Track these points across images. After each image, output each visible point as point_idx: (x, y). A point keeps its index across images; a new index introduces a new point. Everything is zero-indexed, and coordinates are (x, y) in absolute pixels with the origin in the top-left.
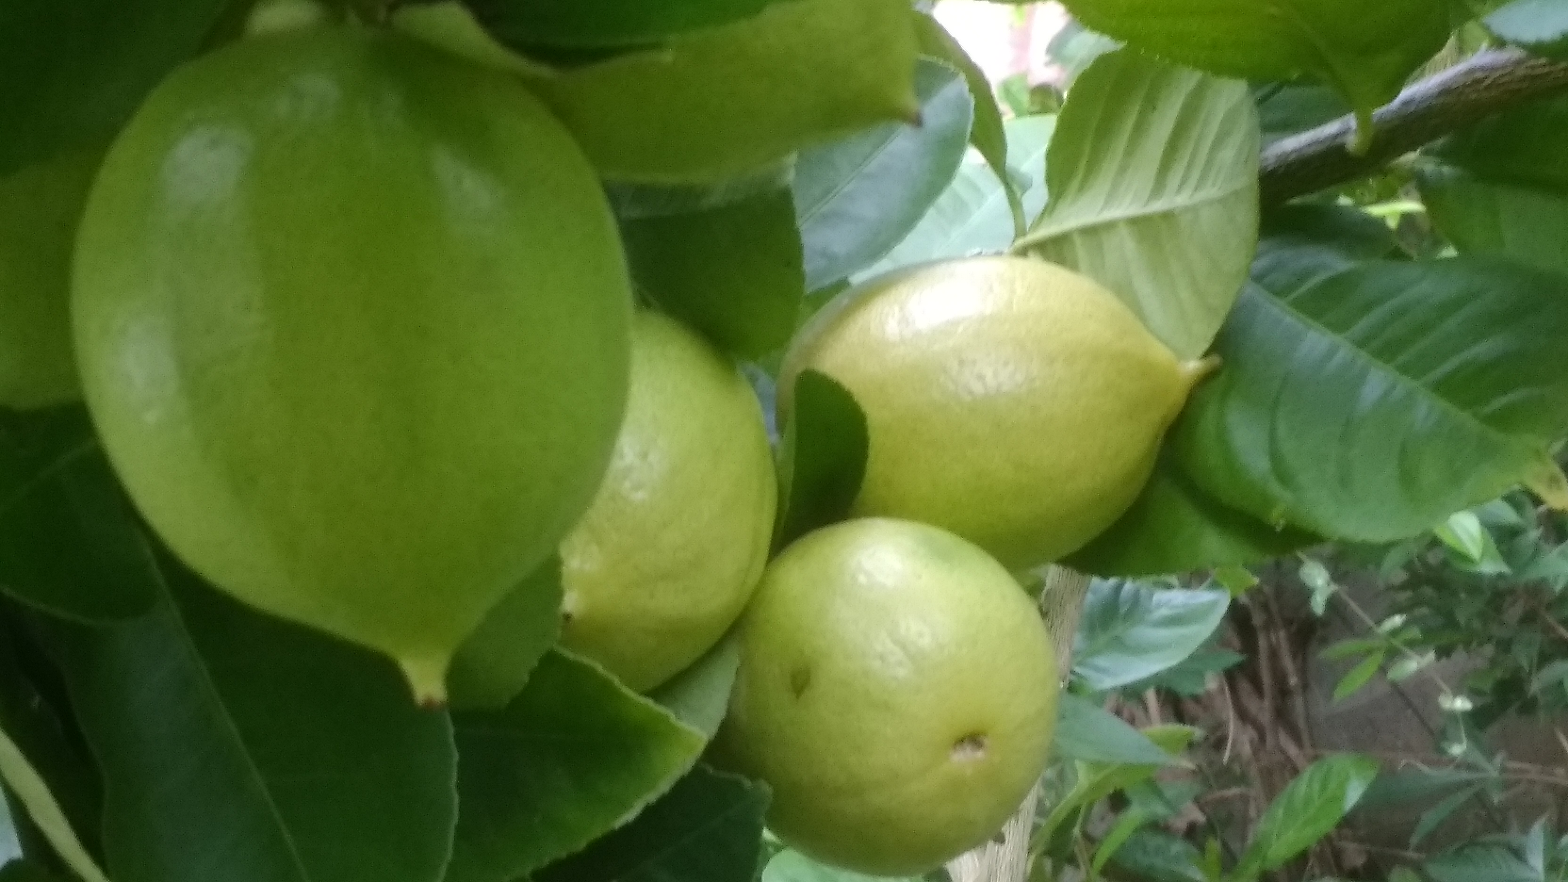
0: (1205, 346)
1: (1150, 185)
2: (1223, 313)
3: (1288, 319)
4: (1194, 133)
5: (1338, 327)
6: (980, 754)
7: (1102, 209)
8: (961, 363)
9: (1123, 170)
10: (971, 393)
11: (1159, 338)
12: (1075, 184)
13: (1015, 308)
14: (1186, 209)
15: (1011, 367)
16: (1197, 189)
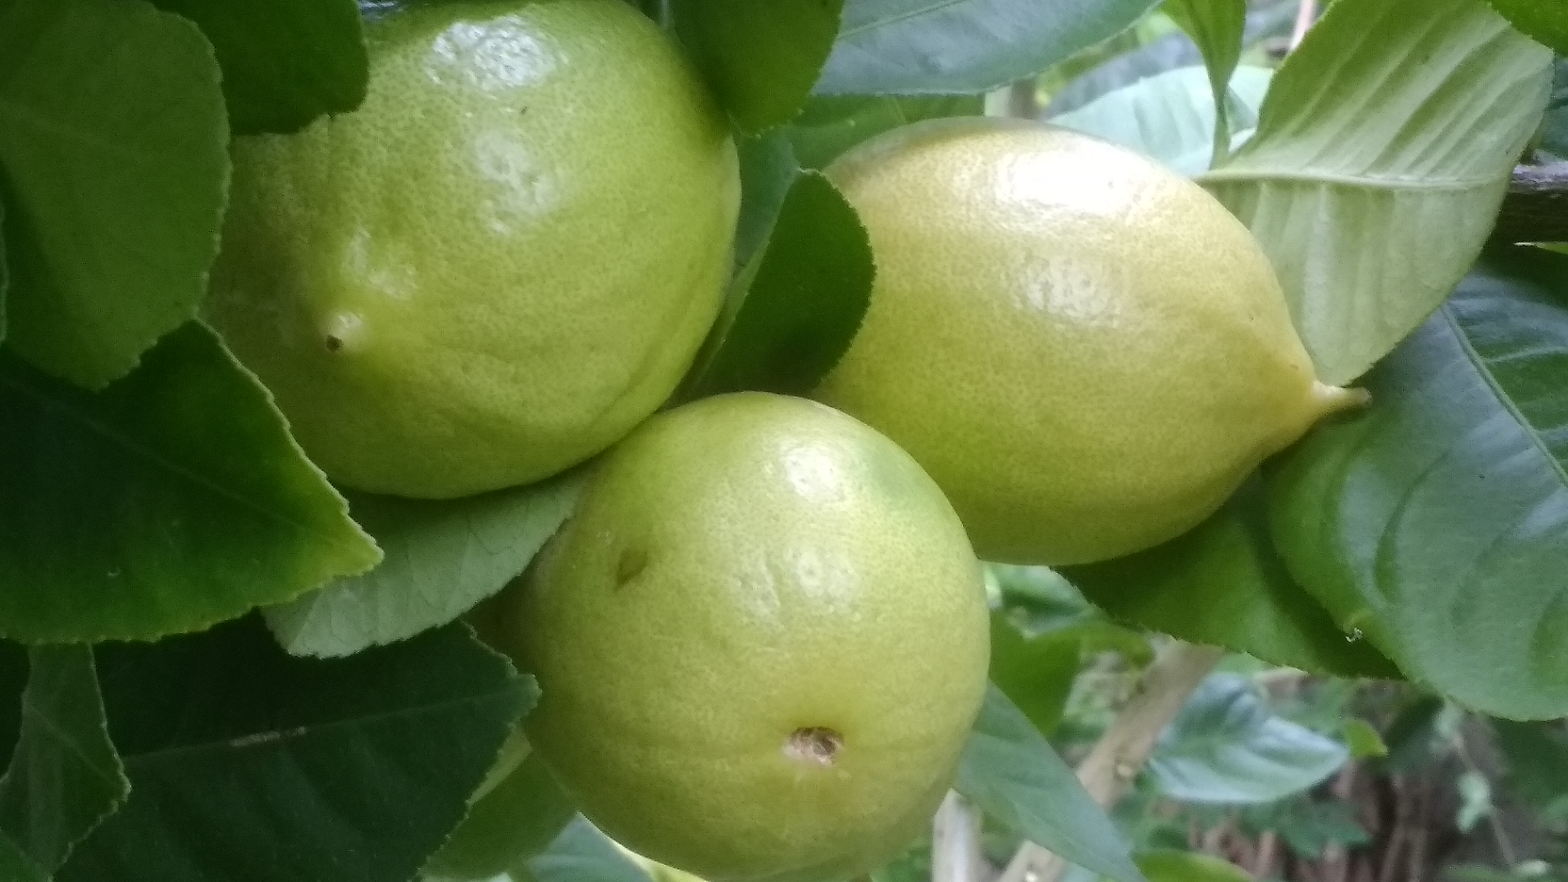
0: (1357, 372)
1: (1380, 150)
2: (1398, 337)
3: (1482, 385)
4: (1461, 103)
5: (1540, 420)
6: (823, 760)
7: (1310, 164)
8: (1030, 258)
9: (1356, 123)
10: (1024, 300)
11: (1304, 342)
12: (1293, 125)
13: (1129, 221)
14: (1409, 193)
15: (1092, 290)
16: (1433, 171)
